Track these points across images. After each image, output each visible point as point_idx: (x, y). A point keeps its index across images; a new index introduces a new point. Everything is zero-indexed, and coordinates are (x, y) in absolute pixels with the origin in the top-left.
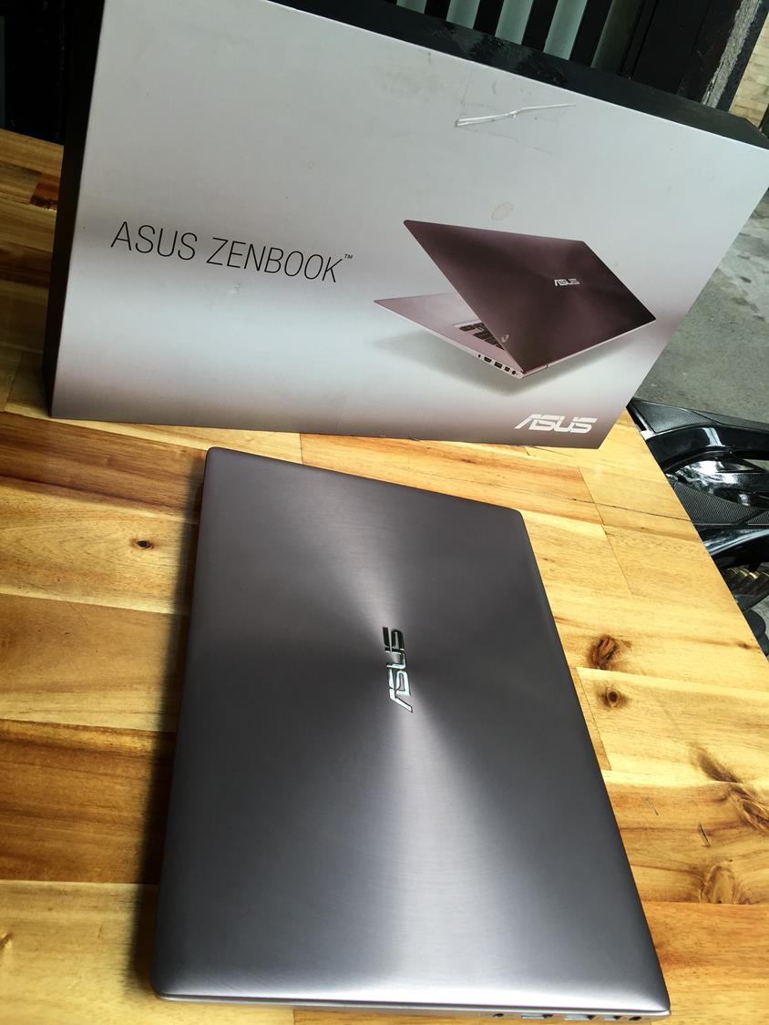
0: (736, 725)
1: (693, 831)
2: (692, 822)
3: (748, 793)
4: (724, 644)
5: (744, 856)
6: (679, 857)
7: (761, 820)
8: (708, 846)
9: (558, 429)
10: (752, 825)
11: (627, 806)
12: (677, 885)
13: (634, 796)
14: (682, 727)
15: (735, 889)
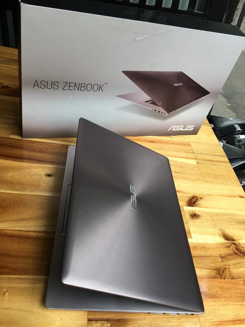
0: (236, 223)
1: (217, 257)
2: (218, 254)
3: (238, 244)
4: (234, 197)
5: (234, 264)
6: (212, 265)
7: (241, 253)
8: (223, 261)
9: (182, 129)
10: (238, 254)
11: (197, 249)
12: (211, 273)
13: (199, 246)
14: (217, 224)
15: (230, 275)
